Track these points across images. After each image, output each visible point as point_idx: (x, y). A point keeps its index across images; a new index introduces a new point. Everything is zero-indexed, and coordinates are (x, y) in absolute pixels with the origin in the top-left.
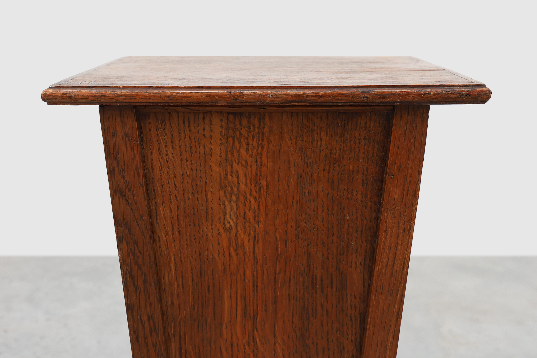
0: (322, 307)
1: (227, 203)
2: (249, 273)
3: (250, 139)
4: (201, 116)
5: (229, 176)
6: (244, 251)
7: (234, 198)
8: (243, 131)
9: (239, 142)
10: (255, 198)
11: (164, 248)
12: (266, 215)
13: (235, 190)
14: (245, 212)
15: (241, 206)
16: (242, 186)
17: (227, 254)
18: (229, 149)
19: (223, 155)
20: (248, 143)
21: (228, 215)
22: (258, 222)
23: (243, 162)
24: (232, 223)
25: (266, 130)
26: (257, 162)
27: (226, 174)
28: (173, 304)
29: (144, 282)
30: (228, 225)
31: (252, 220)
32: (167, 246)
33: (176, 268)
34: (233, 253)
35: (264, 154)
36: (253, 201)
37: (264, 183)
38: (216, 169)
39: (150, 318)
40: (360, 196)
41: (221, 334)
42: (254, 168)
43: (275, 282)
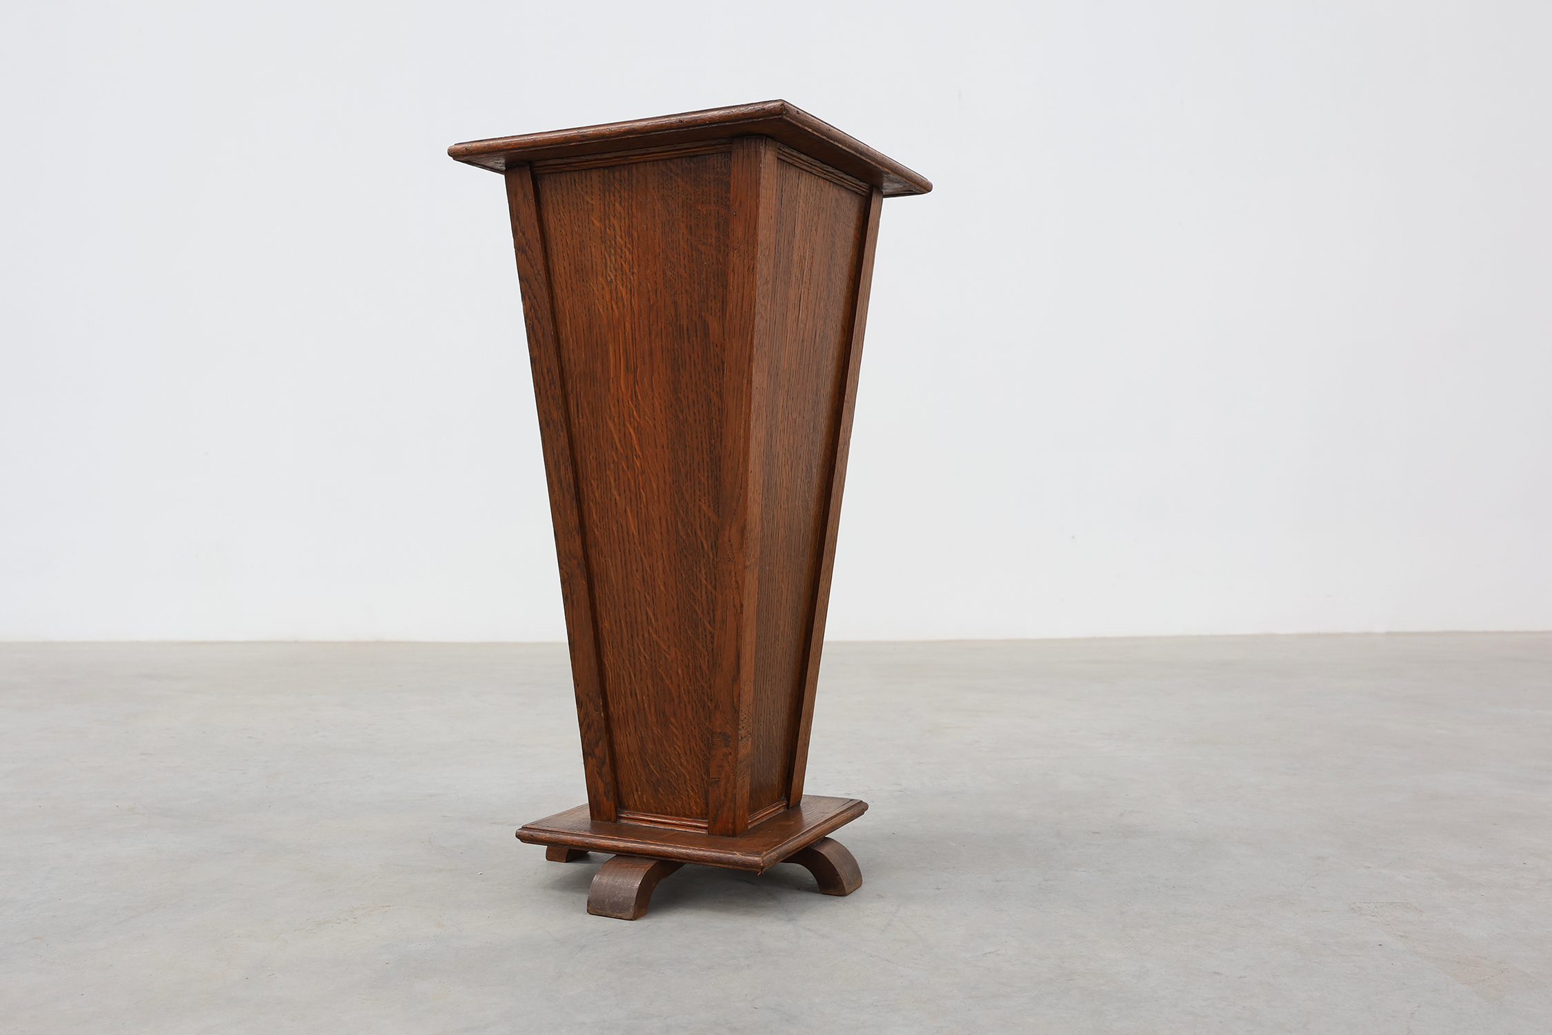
0: (690, 357)
1: (607, 257)
2: (627, 325)
3: (622, 192)
4: (584, 173)
5: (608, 230)
6: (623, 304)
7: (613, 251)
8: (617, 186)
9: (614, 196)
10: (629, 250)
11: (560, 304)
12: (639, 266)
13: (613, 243)
14: (622, 264)
15: (618, 257)
16: (618, 238)
17: (610, 308)
18: (606, 203)
19: (602, 210)
20: (620, 197)
21: (609, 268)
22: (633, 273)
23: (618, 215)
24: (612, 277)
25: (634, 181)
26: (629, 214)
27: (605, 229)
28: (569, 360)
29: (543, 335)
30: (609, 279)
31: (628, 272)
32: (563, 303)
33: (570, 324)
34: (615, 307)
35: (634, 206)
36: (627, 252)
37: (635, 234)
38: (597, 224)
39: (549, 370)
40: (714, 240)
41: (609, 390)
42: (627, 220)
43: (650, 334)
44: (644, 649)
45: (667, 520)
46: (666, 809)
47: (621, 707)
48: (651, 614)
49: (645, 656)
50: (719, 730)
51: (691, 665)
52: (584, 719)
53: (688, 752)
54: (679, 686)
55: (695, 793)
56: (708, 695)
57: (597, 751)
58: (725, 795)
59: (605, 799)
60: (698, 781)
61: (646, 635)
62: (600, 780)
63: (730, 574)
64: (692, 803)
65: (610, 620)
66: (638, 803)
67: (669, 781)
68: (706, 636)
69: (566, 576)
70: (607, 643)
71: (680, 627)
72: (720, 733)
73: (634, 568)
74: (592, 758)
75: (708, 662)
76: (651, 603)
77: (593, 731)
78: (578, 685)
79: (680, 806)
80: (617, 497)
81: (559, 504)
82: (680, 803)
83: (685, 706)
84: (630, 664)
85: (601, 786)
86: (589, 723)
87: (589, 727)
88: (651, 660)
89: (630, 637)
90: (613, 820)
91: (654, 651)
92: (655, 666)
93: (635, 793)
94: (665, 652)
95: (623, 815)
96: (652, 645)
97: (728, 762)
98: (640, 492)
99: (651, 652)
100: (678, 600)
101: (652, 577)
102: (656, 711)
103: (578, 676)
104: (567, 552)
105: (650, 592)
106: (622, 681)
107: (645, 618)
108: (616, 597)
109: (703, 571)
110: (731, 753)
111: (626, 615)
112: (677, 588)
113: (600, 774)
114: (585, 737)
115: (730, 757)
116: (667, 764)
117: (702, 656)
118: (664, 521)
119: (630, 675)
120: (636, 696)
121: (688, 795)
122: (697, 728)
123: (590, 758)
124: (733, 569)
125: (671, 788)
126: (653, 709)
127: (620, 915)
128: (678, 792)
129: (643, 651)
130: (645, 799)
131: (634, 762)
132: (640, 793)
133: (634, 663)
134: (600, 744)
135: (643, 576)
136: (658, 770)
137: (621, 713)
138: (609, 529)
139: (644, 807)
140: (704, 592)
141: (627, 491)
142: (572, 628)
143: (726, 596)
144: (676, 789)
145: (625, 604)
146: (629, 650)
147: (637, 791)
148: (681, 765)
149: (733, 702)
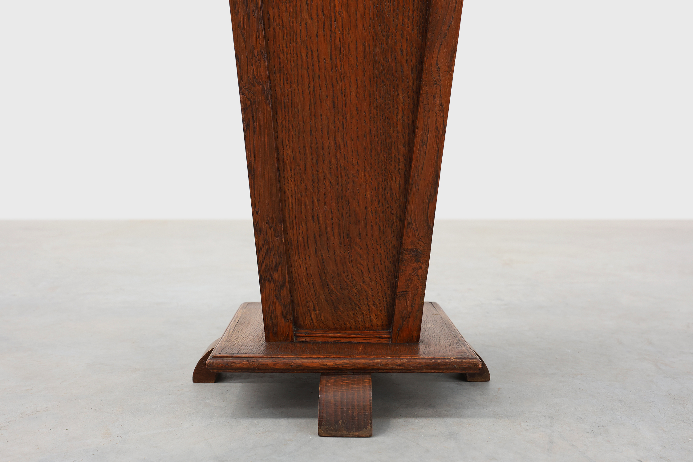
44: (330, 174)
45: (364, 45)
46: (345, 324)
47: (300, 231)
48: (340, 140)
49: (330, 182)
50: (410, 247)
51: (380, 188)
52: (263, 246)
53: (372, 270)
54: (366, 208)
55: (377, 307)
56: (397, 215)
57: (276, 276)
58: (412, 306)
59: (282, 321)
60: (381, 295)
61: (333, 160)
62: (277, 304)
63: (434, 97)
64: (373, 317)
65: (293, 147)
66: (315, 321)
67: (350, 298)
68: (399, 159)
69: (248, 102)
70: (289, 170)
71: (371, 151)
72: (411, 250)
73: (324, 94)
74: (270, 282)
75: (399, 184)
76: (341, 128)
77: (272, 256)
78: (257, 213)
79: (360, 320)
80: (309, 21)
81: (243, 27)
82: (360, 317)
83: (372, 226)
84: (313, 190)
85: (279, 309)
86: (268, 250)
87: (267, 252)
88: (338, 184)
89: (314, 161)
90: (290, 339)
91: (341, 176)
92: (342, 190)
93: (313, 312)
94: (353, 176)
95: (300, 335)
96: (339, 169)
97: (418, 275)
98: (335, 16)
99: (338, 177)
100: (370, 125)
101: (344, 102)
102: (339, 233)
103: (257, 204)
104: (251, 77)
105: (341, 117)
106: (303, 206)
107: (332, 143)
108: (301, 123)
109: (401, 96)
110: (420, 268)
111: (311, 141)
112: (370, 113)
113: (278, 297)
114: (263, 262)
115: (420, 271)
116: (349, 283)
117: (394, 178)
118: (360, 46)
119: (313, 201)
120: (318, 220)
121: (369, 310)
122: (382, 247)
123: (267, 283)
124: (438, 90)
125: (351, 304)
126: (336, 232)
127: (357, 434)
128: (359, 308)
129: (328, 175)
130: (322, 317)
131: (313, 283)
132: (317, 312)
133: (318, 188)
134: (280, 268)
135: (333, 102)
136: (339, 288)
137: (301, 237)
138: (297, 54)
139: (322, 325)
140: (400, 117)
141: (321, 15)
142: (252, 155)
143: (429, 118)
144: (356, 305)
145: (311, 131)
146: (313, 175)
147: (314, 310)
148: (363, 282)
149: (428, 220)
